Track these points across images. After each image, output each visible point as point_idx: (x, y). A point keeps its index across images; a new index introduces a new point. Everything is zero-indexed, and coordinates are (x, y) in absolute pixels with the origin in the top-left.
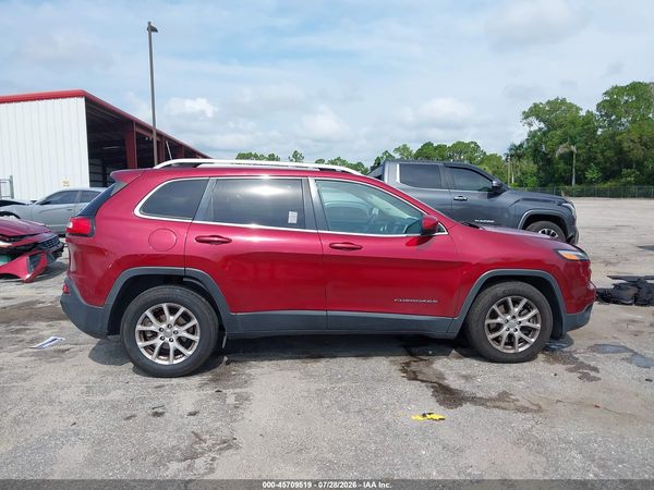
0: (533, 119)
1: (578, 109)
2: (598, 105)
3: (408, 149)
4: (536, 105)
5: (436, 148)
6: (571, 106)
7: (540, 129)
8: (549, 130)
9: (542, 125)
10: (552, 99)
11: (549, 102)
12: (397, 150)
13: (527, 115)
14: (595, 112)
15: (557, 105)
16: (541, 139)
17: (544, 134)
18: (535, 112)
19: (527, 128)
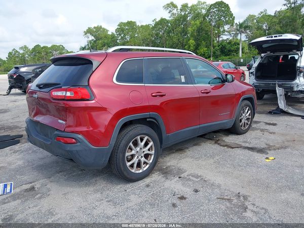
0: (89, 35)
1: (107, 31)
2: (116, 30)
3: (27, 48)
4: (89, 28)
5: (43, 48)
6: (104, 29)
7: (92, 40)
8: (96, 40)
9: (93, 38)
10: (96, 26)
11: (95, 28)
12: (21, 48)
13: (86, 33)
14: (115, 33)
15: (99, 28)
16: (93, 44)
17: (95, 42)
18: (89, 31)
19: (86, 39)
